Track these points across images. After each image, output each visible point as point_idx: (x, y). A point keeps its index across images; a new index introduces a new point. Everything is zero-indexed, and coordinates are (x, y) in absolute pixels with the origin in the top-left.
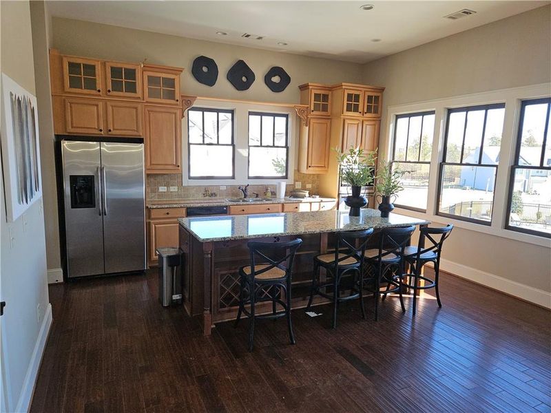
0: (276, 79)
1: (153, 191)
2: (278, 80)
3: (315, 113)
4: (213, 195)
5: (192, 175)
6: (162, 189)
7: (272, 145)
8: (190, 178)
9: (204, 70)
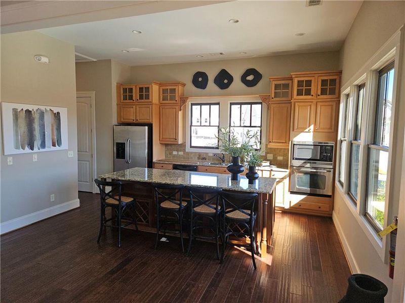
0: (250, 78)
1: (171, 154)
2: (252, 78)
3: (274, 99)
4: (204, 159)
5: (192, 145)
6: (175, 153)
7: (249, 125)
8: (191, 147)
9: (200, 80)
